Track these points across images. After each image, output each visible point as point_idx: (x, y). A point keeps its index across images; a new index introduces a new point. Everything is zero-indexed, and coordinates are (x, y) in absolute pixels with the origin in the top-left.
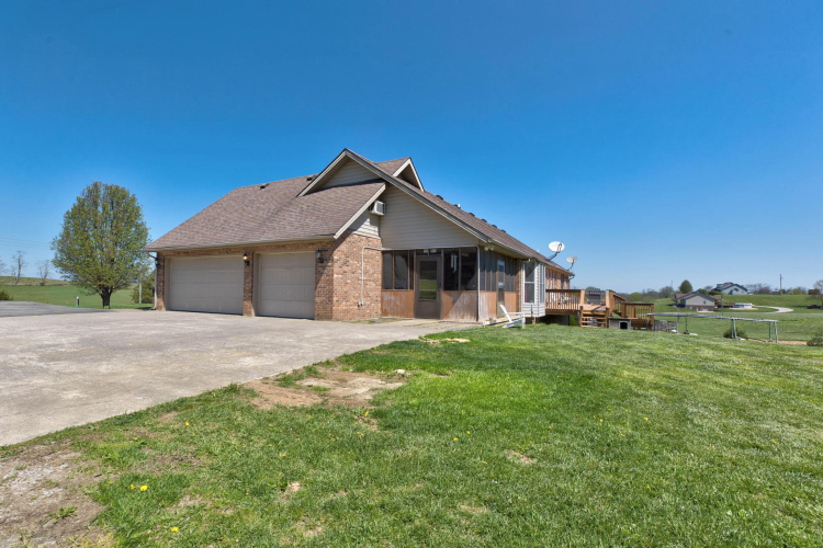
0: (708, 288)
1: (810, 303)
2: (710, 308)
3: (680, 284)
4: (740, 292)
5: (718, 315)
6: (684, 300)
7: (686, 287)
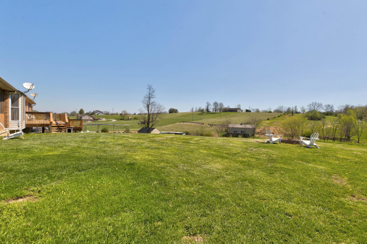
0: (90, 112)
1: (121, 118)
2: (91, 120)
3: (79, 110)
4: (101, 114)
5: (94, 123)
6: (81, 118)
7: (81, 112)
